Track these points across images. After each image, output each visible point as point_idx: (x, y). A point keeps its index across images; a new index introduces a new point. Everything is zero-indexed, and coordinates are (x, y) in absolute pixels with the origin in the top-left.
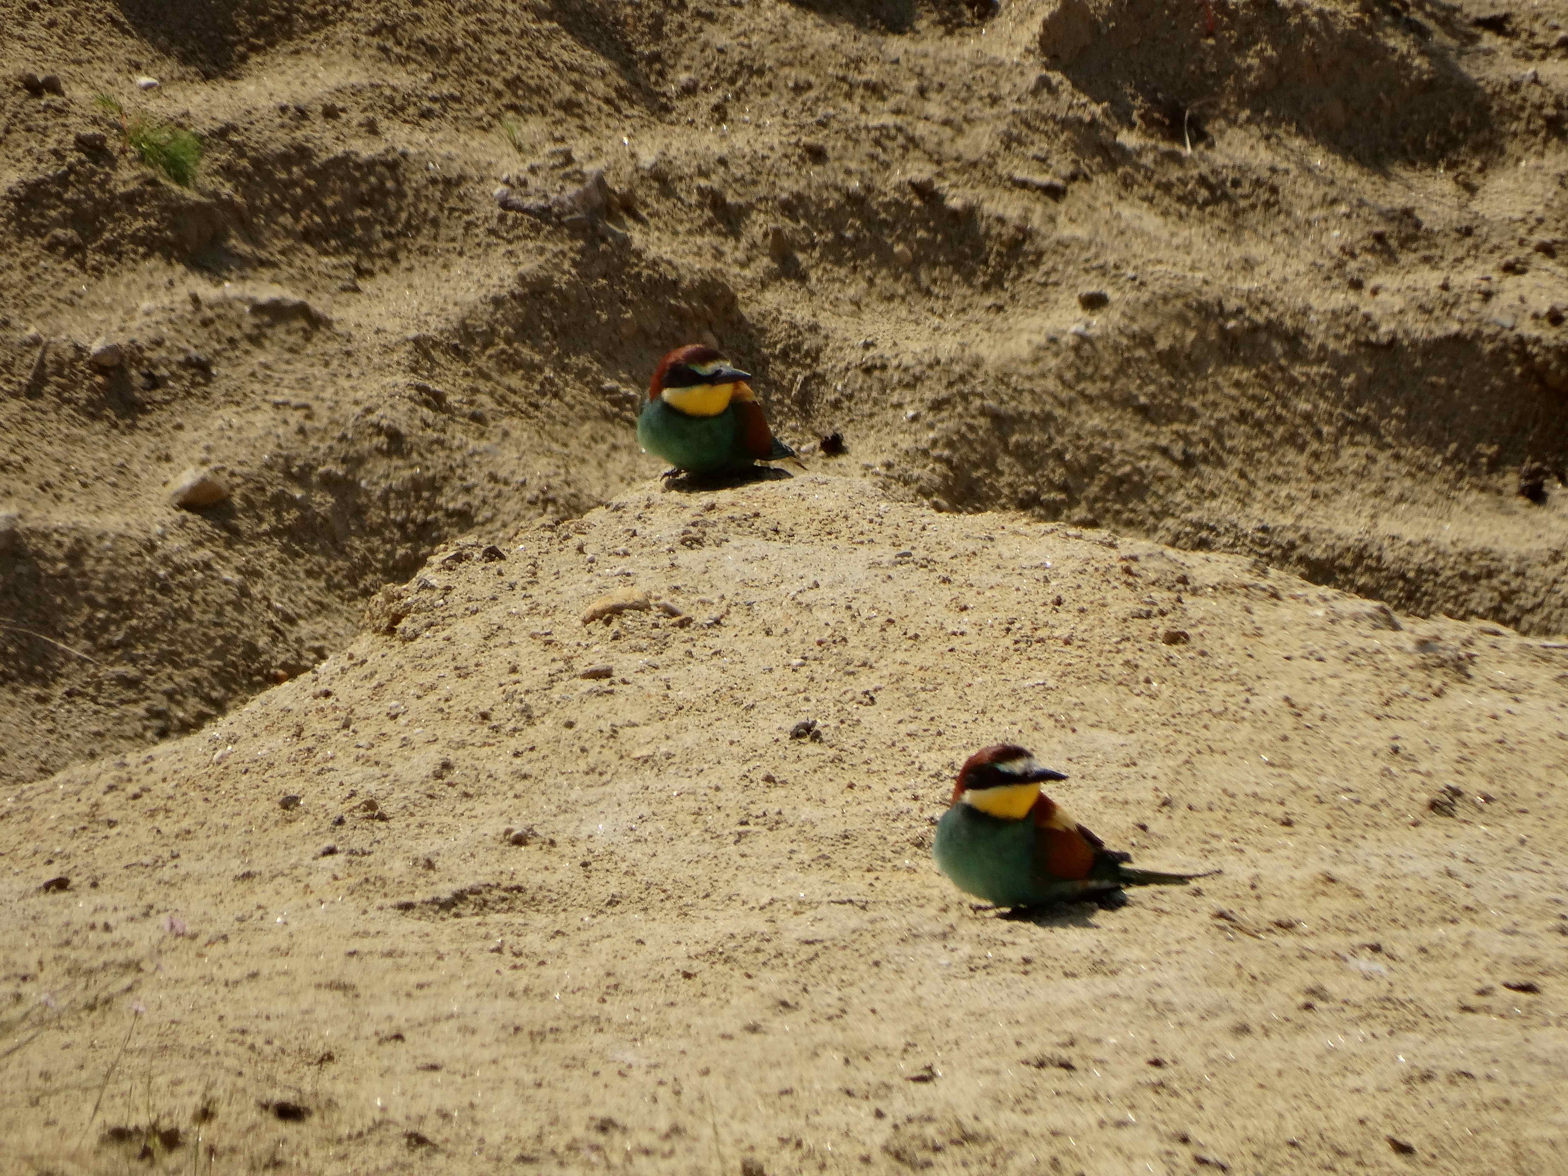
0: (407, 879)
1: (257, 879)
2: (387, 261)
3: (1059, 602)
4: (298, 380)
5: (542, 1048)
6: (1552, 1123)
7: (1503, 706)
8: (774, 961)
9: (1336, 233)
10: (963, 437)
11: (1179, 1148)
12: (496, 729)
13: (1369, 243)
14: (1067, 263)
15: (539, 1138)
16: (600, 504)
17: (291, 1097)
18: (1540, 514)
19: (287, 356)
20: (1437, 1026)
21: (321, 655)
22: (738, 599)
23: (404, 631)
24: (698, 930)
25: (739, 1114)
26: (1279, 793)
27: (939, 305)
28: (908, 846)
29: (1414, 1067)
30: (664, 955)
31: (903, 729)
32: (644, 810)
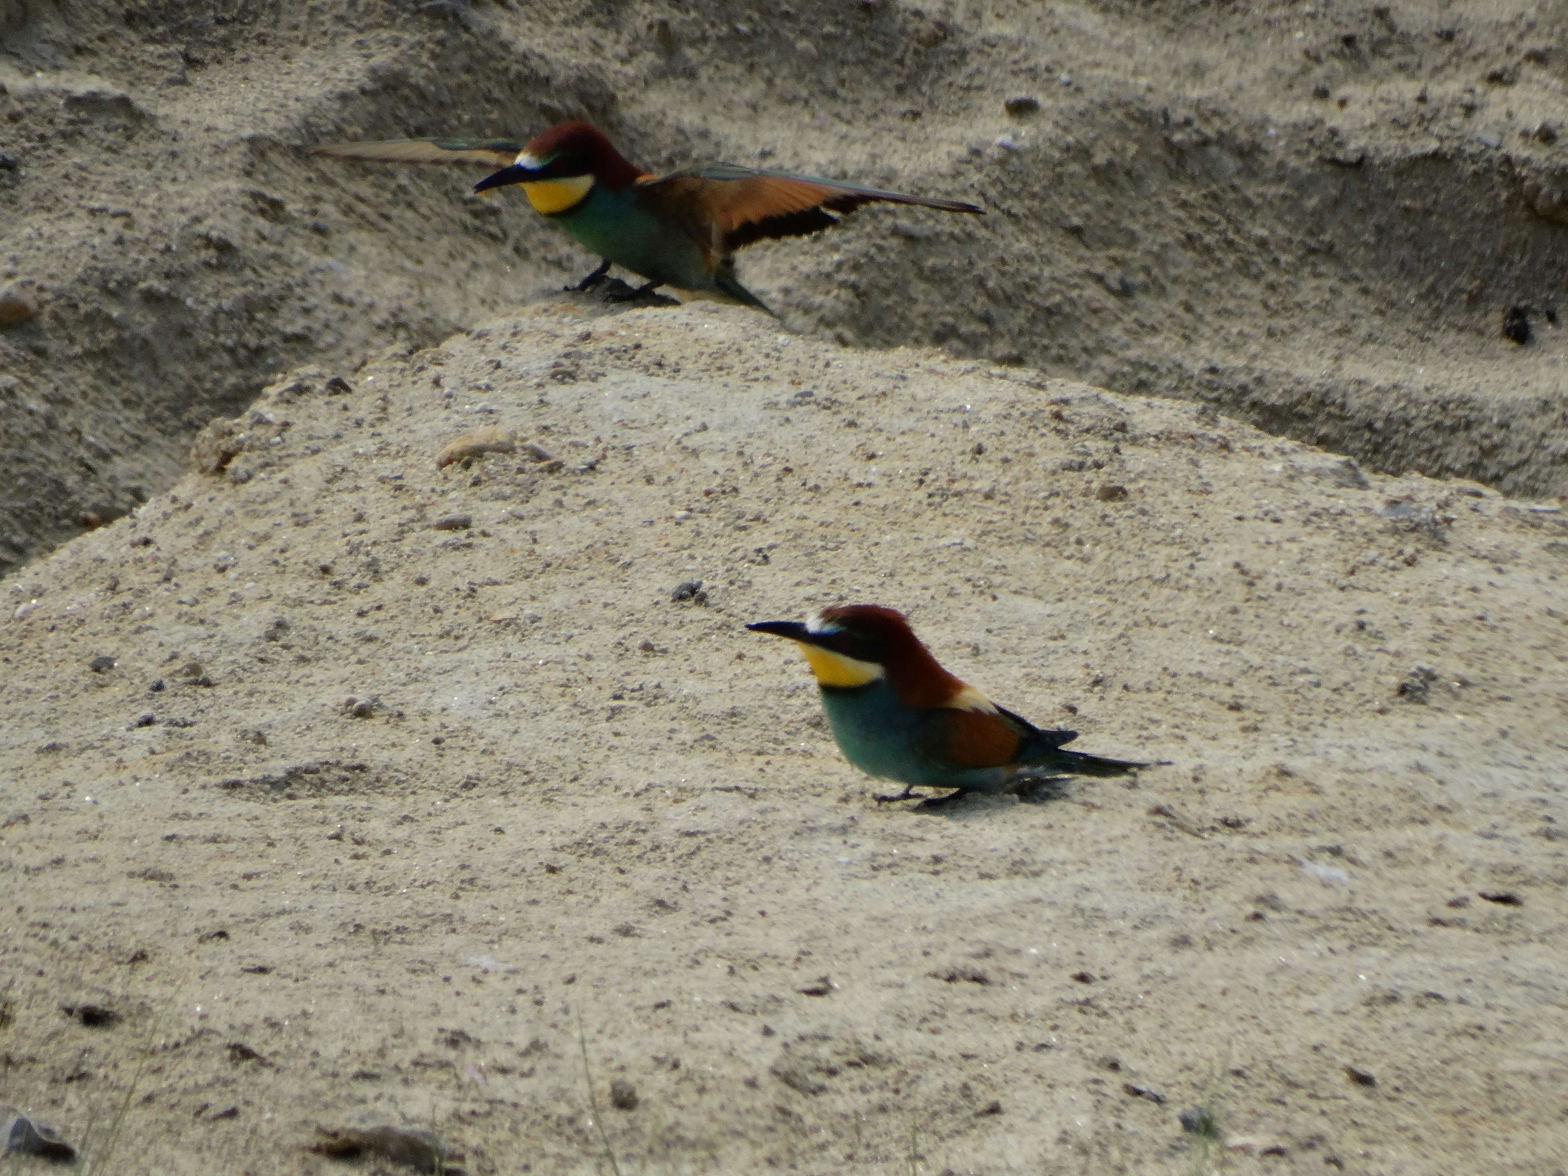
0: (235, 755)
1: (63, 752)
2: (220, 51)
3: (979, 450)
4: (118, 184)
5: (387, 950)
6: (1531, 1054)
7: (1483, 578)
8: (651, 855)
9: (1300, 34)
10: (871, 259)
11: (1108, 1075)
12: (337, 585)
13: (1337, 47)
14: (994, 64)
15: (381, 1053)
16: (460, 330)
17: (96, 1000)
18: (1528, 359)
19: (105, 156)
20: (1404, 941)
21: (139, 497)
22: (616, 442)
23: (235, 472)
24: (565, 818)
25: (608, 1029)
26: (1227, 673)
27: (846, 111)
28: (804, 727)
29: (1376, 987)
30: (526, 846)
31: (802, 592)
32: (505, 680)
